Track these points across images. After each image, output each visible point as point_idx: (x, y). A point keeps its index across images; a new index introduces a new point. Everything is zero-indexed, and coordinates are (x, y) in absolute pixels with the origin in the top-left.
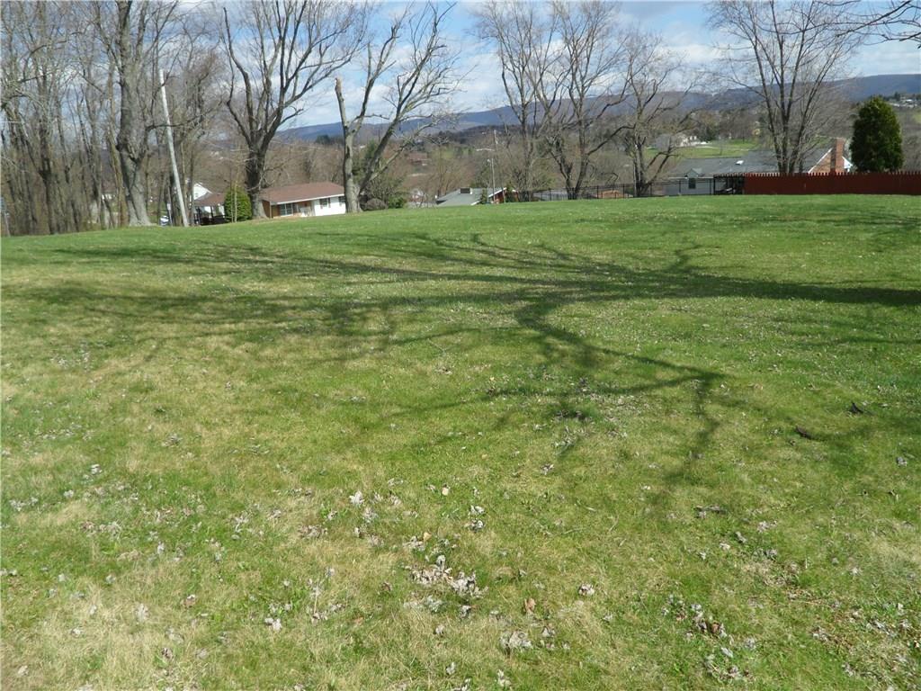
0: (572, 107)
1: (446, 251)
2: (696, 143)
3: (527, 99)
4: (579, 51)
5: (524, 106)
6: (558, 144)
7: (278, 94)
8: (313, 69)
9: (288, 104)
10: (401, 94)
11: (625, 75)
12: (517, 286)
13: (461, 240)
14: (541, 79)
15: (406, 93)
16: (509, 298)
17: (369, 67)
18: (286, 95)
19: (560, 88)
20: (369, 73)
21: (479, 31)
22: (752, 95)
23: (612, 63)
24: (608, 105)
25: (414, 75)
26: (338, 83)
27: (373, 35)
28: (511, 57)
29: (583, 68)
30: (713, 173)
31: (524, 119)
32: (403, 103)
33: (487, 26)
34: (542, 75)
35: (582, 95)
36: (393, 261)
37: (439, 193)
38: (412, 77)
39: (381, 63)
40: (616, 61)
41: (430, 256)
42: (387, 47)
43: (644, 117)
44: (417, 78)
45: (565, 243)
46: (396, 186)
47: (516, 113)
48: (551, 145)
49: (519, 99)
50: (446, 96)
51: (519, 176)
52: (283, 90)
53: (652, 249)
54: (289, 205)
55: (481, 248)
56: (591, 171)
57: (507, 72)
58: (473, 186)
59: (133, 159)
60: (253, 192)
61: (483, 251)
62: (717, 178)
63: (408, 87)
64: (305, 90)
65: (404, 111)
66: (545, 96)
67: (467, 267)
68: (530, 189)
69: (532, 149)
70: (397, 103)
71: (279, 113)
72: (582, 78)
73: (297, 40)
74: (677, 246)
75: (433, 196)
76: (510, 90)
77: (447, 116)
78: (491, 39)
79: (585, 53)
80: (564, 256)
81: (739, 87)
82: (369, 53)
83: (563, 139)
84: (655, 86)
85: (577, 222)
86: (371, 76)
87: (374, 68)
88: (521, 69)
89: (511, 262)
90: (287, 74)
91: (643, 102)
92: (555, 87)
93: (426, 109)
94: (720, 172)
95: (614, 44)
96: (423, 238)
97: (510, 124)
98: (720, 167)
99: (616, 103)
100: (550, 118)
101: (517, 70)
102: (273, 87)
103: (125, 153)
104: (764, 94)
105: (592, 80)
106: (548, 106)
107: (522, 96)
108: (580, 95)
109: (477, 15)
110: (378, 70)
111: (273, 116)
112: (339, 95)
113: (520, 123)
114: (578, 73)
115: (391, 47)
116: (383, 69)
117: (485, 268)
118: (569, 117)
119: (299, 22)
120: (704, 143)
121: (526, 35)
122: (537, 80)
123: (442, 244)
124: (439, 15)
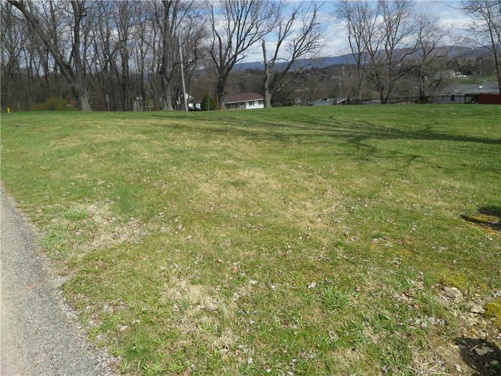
0: (386, 55)
1: (318, 122)
2: (460, 76)
3: (361, 51)
4: (392, 24)
5: (360, 54)
6: (377, 74)
7: (235, 48)
8: (253, 35)
9: (240, 52)
10: (295, 48)
11: (417, 37)
12: (350, 133)
13: (324, 118)
14: (369, 40)
15: (298, 48)
16: (346, 136)
17: (280, 34)
18: (239, 48)
19: (380, 45)
20: (279, 37)
21: (337, 14)
22: (487, 50)
23: (410, 31)
24: (406, 54)
25: (302, 38)
26: (264, 42)
27: (283, 19)
28: (354, 28)
29: (394, 34)
30: (464, 93)
31: (359, 61)
32: (297, 52)
33: (342, 11)
34: (370, 37)
35: (392, 49)
36: (295, 124)
37: (310, 101)
38: (301, 39)
39: (286, 32)
40: (412, 31)
41: (311, 123)
42: (289, 24)
43: (427, 60)
44: (304, 40)
45: (373, 120)
46: (288, 96)
47: (355, 58)
48: (373, 75)
49: (357, 51)
50: (318, 49)
51: (355, 91)
52: (238, 46)
53: (414, 124)
54: (233, 104)
55: (333, 121)
56: (395, 89)
57: (351, 36)
58: (329, 97)
59: (167, 79)
60: (220, 96)
61: (334, 122)
62: (467, 95)
63: (299, 44)
64: (248, 46)
65: (296, 57)
66: (371, 49)
67: (327, 127)
68: (360, 98)
69: (362, 77)
70: (293, 53)
71: (235, 56)
72: (393, 39)
73: (247, 21)
74: (428, 123)
75: (307, 102)
76: (352, 46)
77: (318, 58)
78: (344, 18)
79: (395, 26)
80: (372, 125)
81: (479, 46)
82: (280, 27)
83: (380, 72)
84: (434, 44)
85: (381, 113)
86: (281, 39)
87: (282, 35)
88: (359, 34)
89: (348, 127)
90: (240, 38)
91: (426, 53)
92: (378, 44)
93: (307, 55)
94: (469, 92)
95: (411, 21)
96: (307, 116)
97: (351, 64)
98: (470, 89)
99: (411, 53)
100: (374, 61)
101: (357, 35)
102: (233, 44)
103: (164, 76)
104: (493, 50)
105: (398, 40)
106: (372, 54)
107: (359, 49)
108: (391, 48)
109: (336, 5)
110: (284, 36)
111: (232, 58)
112: (264, 48)
113: (357, 64)
114: (391, 36)
115: (291, 24)
116: (287, 35)
117: (335, 128)
118: (384, 60)
119: (248, 13)
120: (465, 76)
121: (363, 16)
122: (367, 41)
123: (316, 119)
124: (317, 8)
